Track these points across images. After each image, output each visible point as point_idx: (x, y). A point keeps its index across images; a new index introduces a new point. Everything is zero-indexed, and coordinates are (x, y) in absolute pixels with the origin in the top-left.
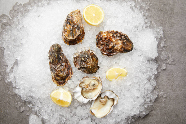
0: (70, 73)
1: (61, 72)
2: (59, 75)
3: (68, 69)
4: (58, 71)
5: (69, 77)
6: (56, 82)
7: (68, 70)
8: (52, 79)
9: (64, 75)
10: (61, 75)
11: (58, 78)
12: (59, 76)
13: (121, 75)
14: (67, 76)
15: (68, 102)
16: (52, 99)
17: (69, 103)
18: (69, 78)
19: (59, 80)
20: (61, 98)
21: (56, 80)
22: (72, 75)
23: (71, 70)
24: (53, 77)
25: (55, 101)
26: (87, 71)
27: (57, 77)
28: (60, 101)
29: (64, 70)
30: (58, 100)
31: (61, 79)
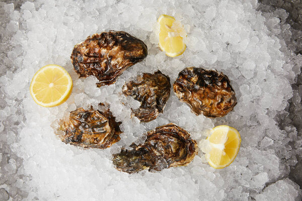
0: (171, 130)
1: (169, 147)
2: (174, 151)
3: (162, 133)
4: (166, 153)
5: (178, 131)
6: (189, 157)
7: (165, 134)
8: (183, 165)
9: (173, 140)
10: (175, 148)
11: (181, 153)
12: (178, 151)
13: (169, 27)
14: (177, 136)
15: (228, 134)
16: (225, 166)
17: (229, 132)
18: (180, 131)
19: (184, 152)
20: (220, 147)
21: (184, 158)
22: (174, 125)
23: (165, 128)
24: (179, 163)
25: (230, 160)
26: (165, 94)
27: (179, 155)
28: (228, 148)
29: (164, 142)
30: (225, 153)
31: (183, 147)
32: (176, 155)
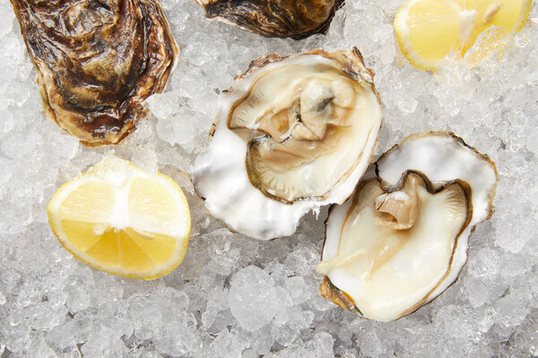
0: (156, 50)
1: (99, 47)
2: (86, 66)
3: (142, 24)
4: (78, 42)
5: (153, 72)
6: (74, 119)
7: (140, 32)
8: (47, 102)
9: (121, 66)
10: (98, 68)
11: (84, 91)
12: (90, 78)
13: (491, 18)
14: (138, 72)
15: (166, 237)
16: (63, 237)
17: (172, 240)
18: (155, 80)
19: (89, 102)
20: (119, 218)
21: (71, 105)
22: (171, 58)
23: (161, 31)
24: (50, 87)
25: (82, 250)
26: (271, 18)
27: (75, 83)
28: (116, 241)
29: (114, 31)
30: (100, 231)
31: (103, 97)
32: (77, 75)
